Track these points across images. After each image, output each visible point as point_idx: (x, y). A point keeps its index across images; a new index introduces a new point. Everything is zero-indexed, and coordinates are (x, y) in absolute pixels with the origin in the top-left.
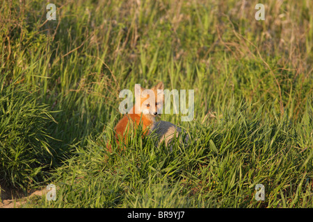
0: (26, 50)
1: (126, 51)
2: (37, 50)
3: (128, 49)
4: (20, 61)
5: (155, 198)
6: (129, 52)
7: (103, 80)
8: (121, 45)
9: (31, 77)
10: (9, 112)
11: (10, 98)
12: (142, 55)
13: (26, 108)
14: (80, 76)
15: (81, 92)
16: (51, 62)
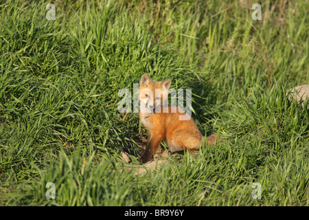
0: (175, 9)
1: (275, 14)
2: (187, 9)
3: (277, 13)
4: (169, 19)
5: (296, 161)
6: (277, 15)
7: (251, 42)
8: (270, 9)
9: (179, 36)
10: (155, 69)
11: (157, 56)
12: (290, 19)
13: (172, 66)
14: (228, 37)
15: (229, 53)
16: (200, 21)
